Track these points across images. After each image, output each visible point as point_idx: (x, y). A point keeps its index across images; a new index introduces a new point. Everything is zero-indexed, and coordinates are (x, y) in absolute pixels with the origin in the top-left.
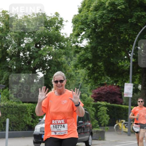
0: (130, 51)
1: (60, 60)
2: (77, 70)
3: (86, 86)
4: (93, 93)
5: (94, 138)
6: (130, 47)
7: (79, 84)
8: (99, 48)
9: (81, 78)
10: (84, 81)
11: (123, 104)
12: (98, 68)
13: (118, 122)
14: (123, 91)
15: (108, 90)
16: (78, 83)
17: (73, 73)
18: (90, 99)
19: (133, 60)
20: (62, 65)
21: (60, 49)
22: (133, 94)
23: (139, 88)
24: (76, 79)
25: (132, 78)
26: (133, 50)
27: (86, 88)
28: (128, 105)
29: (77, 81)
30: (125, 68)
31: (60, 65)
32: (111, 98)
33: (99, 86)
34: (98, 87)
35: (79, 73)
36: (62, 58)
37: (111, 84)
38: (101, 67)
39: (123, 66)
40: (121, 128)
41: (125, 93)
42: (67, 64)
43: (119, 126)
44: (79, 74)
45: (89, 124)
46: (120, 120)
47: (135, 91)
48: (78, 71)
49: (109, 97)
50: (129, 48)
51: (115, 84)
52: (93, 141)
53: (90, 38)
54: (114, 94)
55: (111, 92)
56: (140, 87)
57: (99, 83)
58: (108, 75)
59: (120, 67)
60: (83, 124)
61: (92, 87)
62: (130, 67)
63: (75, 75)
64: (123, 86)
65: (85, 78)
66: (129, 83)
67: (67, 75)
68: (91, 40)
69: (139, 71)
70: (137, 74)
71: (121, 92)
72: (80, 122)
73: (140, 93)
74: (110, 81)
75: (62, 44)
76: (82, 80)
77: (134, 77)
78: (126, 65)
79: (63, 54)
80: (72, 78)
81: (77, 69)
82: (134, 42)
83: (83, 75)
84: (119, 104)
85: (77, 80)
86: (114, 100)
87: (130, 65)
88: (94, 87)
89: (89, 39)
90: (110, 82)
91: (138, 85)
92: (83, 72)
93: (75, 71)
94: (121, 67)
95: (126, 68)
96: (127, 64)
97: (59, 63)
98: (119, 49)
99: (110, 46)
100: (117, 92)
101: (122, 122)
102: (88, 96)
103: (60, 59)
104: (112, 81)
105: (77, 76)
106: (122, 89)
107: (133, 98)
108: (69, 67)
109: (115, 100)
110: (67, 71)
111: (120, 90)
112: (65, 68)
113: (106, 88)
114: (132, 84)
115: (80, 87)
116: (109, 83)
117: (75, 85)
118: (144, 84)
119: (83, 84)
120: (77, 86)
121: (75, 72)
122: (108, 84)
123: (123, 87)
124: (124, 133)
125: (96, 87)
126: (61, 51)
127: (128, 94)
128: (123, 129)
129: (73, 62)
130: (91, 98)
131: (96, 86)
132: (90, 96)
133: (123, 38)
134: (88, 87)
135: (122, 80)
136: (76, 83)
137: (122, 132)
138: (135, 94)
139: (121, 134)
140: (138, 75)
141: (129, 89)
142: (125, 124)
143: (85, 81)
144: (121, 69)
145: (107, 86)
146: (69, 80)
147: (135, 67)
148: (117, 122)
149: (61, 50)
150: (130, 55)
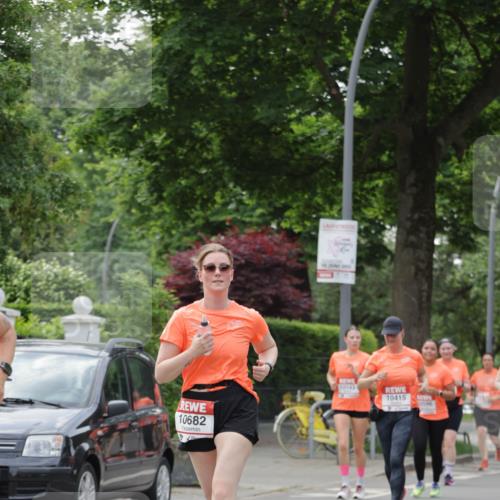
0: (343, 69)
1: (13, 113)
2: (94, 161)
3: (143, 237)
4: (174, 266)
5: (181, 477)
6: (341, 48)
7: (109, 225)
8: (197, 55)
9: (118, 200)
10: (129, 211)
11: (315, 315)
12: (192, 149)
13: (294, 400)
14: (314, 258)
15: (243, 255)
16: (103, 220)
17: (76, 176)
18: (161, 295)
19: (359, 110)
20: (24, 135)
21: (10, 60)
22: (359, 271)
23: (386, 240)
24: (91, 203)
25: (354, 194)
26: (355, 59)
27: (138, 244)
28: (336, 322)
29: (97, 214)
30: (319, 146)
31: (14, 136)
32: (256, 292)
33: (200, 234)
34: (195, 238)
35: (103, 173)
36: (22, 102)
37: (258, 225)
38: (209, 142)
39: (309, 139)
40: (307, 429)
41: (319, 266)
42: (48, 134)
43: (298, 419)
44: (104, 178)
45: (158, 411)
46: (299, 392)
47: (370, 254)
48: (101, 166)
49: (248, 286)
50: (339, 52)
51: (274, 226)
52: (175, 489)
53: (155, 7)
54: (272, 269)
55: (255, 261)
56: (390, 236)
57: (200, 222)
58: (238, 180)
59: (296, 142)
60: (130, 413)
61: (167, 240)
62: (341, 141)
63: (85, 185)
64: (313, 233)
65: (133, 199)
66: (340, 217)
67: (49, 186)
68: (159, 17)
69: (384, 158)
70: (375, 175)
71: (302, 259)
72: (112, 402)
73: (390, 264)
74: (253, 209)
75: (19, 34)
76: (119, 209)
77: (362, 189)
78: (324, 133)
79: (25, 82)
80: (70, 199)
81: (96, 154)
82: (359, 24)
83: (125, 181)
84: (296, 318)
85: (96, 208)
86: (270, 301)
87: (342, 131)
88: (179, 240)
89: (150, 13)
90: (251, 216)
91: (384, 228)
92: (124, 169)
93: (89, 166)
94: (303, 143)
95: (323, 148)
96: (329, 128)
97: (10, 129)
98: (291, 57)
99: (249, 44)
100: (283, 259)
101: (311, 401)
102: (153, 282)
103: (11, 109)
104: (259, 211)
105: (98, 189)
106: (308, 249)
107: (360, 289)
108: (58, 144)
109: (275, 298)
110: (51, 166)
111: (299, 249)
112: (36, 149)
113: (234, 242)
114: (355, 223)
115: (110, 238)
116: (248, 219)
117: (88, 231)
118: (408, 224)
119: (124, 225)
120: (97, 234)
121: (86, 169)
122: (244, 223)
123: (314, 240)
124: (320, 453)
125: (187, 240)
126: (18, 71)
127: (334, 268)
128: (317, 432)
129: (74, 119)
130: (165, 292)
131: (187, 234)
132: (160, 282)
133: (306, 5)
134: (149, 242)
135: (308, 206)
136: (94, 224)
137: (311, 446)
138: (369, 269)
139: (307, 457)
140: (379, 178)
141: (342, 245)
142: (325, 407)
143: (134, 211)
144: (302, 155)
145: (236, 237)
146: (61, 210)
147: (364, 144)
148: (285, 403)
149: (19, 66)
150: (341, 84)
